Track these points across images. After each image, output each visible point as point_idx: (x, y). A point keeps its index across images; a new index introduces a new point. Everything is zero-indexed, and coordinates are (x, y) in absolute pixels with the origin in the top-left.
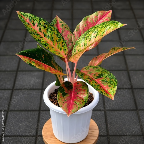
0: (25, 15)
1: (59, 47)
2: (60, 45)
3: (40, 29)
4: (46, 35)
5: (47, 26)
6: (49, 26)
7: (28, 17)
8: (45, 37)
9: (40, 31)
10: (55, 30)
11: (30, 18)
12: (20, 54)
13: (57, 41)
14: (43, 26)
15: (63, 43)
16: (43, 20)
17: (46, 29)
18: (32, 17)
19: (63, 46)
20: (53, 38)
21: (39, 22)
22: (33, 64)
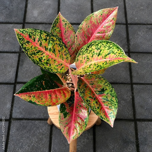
0: (24, 32)
1: (61, 57)
2: (62, 54)
3: (41, 44)
4: (47, 49)
5: (48, 38)
6: (50, 38)
7: (28, 33)
8: (46, 50)
9: (41, 46)
10: (57, 39)
11: (29, 34)
12: (19, 93)
13: (59, 51)
14: (44, 39)
15: (65, 51)
16: (43, 33)
17: (48, 41)
18: (32, 32)
19: (65, 55)
20: (54, 50)
21: (40, 35)
22: (34, 100)
